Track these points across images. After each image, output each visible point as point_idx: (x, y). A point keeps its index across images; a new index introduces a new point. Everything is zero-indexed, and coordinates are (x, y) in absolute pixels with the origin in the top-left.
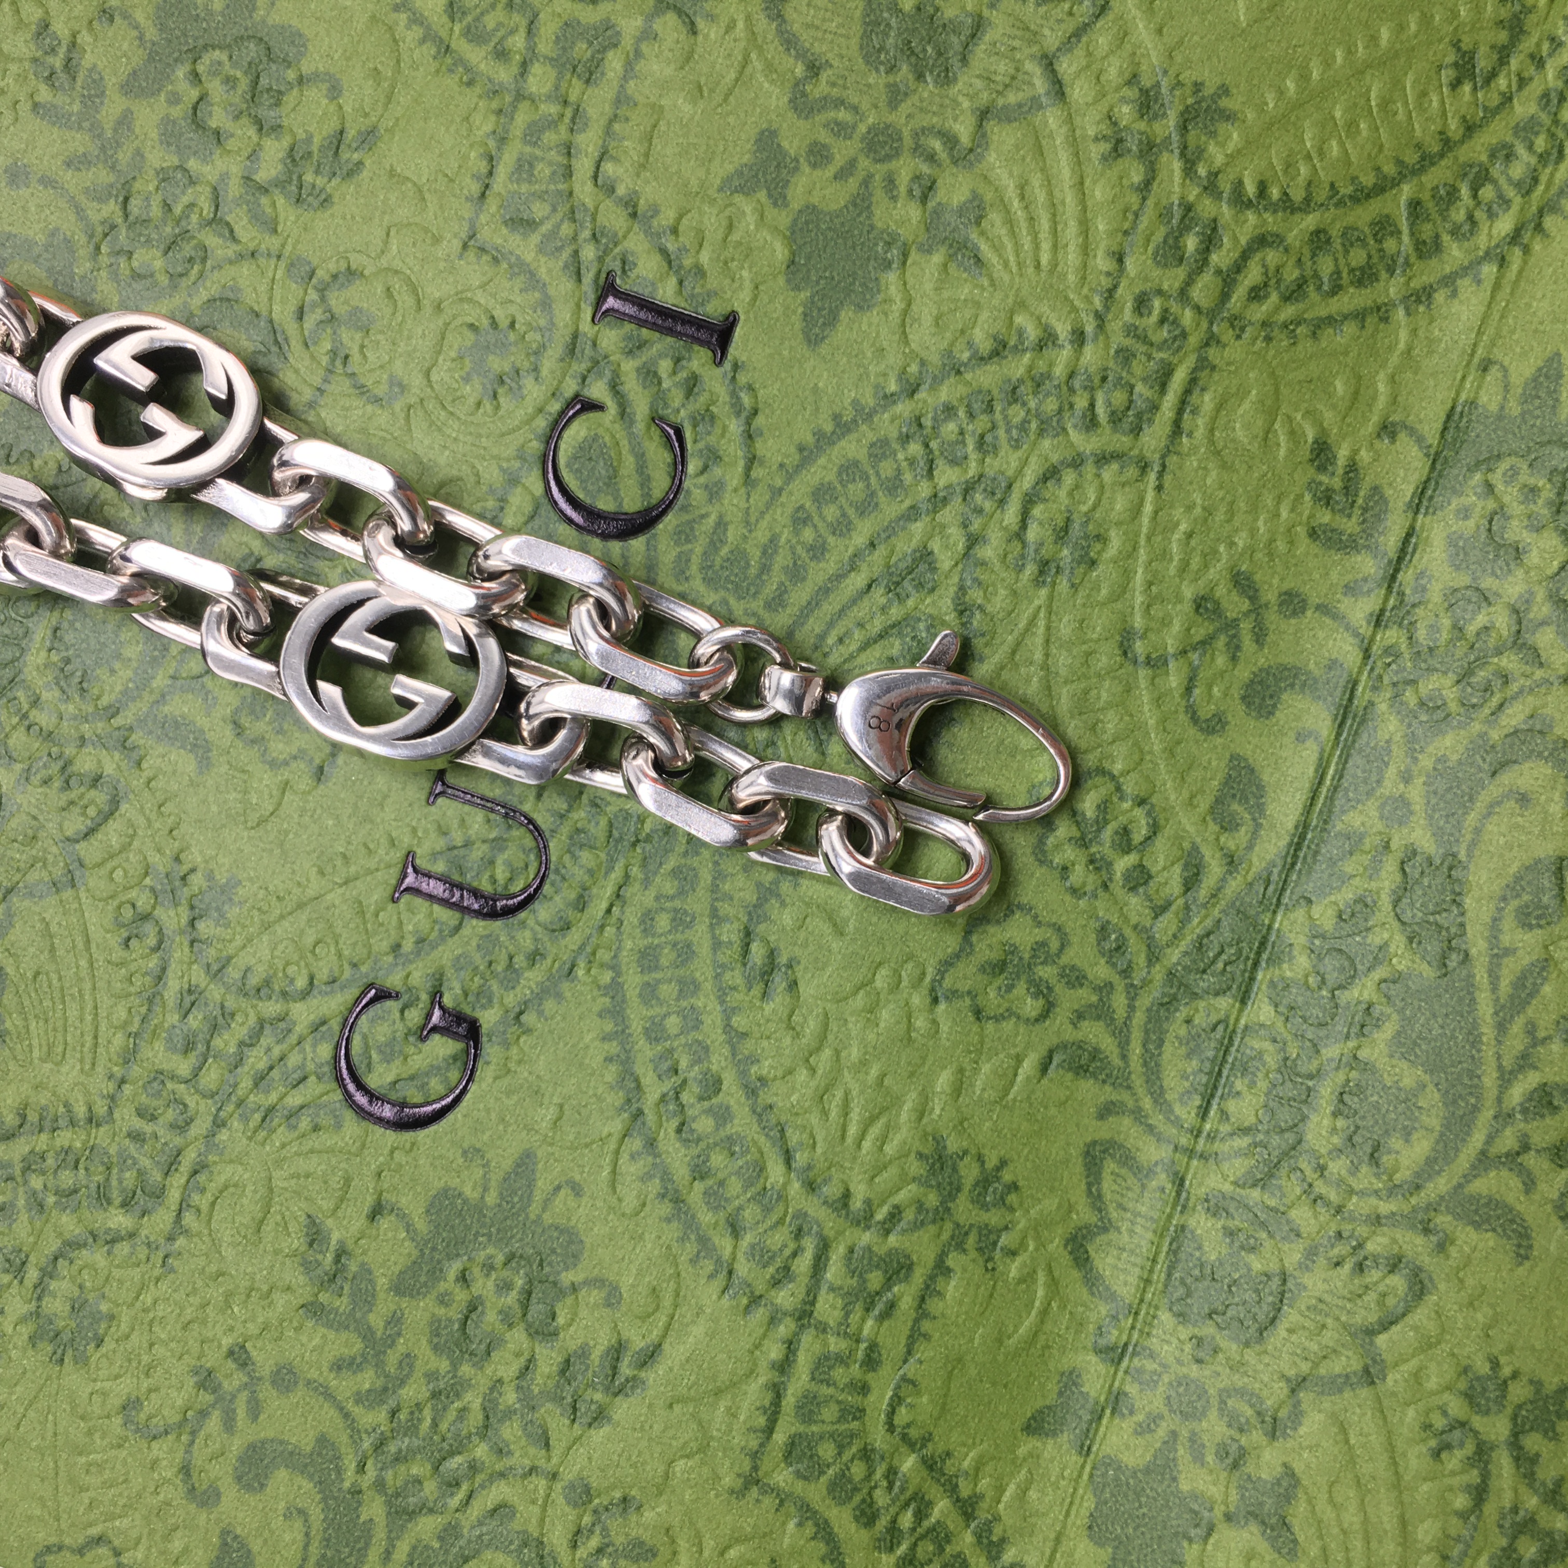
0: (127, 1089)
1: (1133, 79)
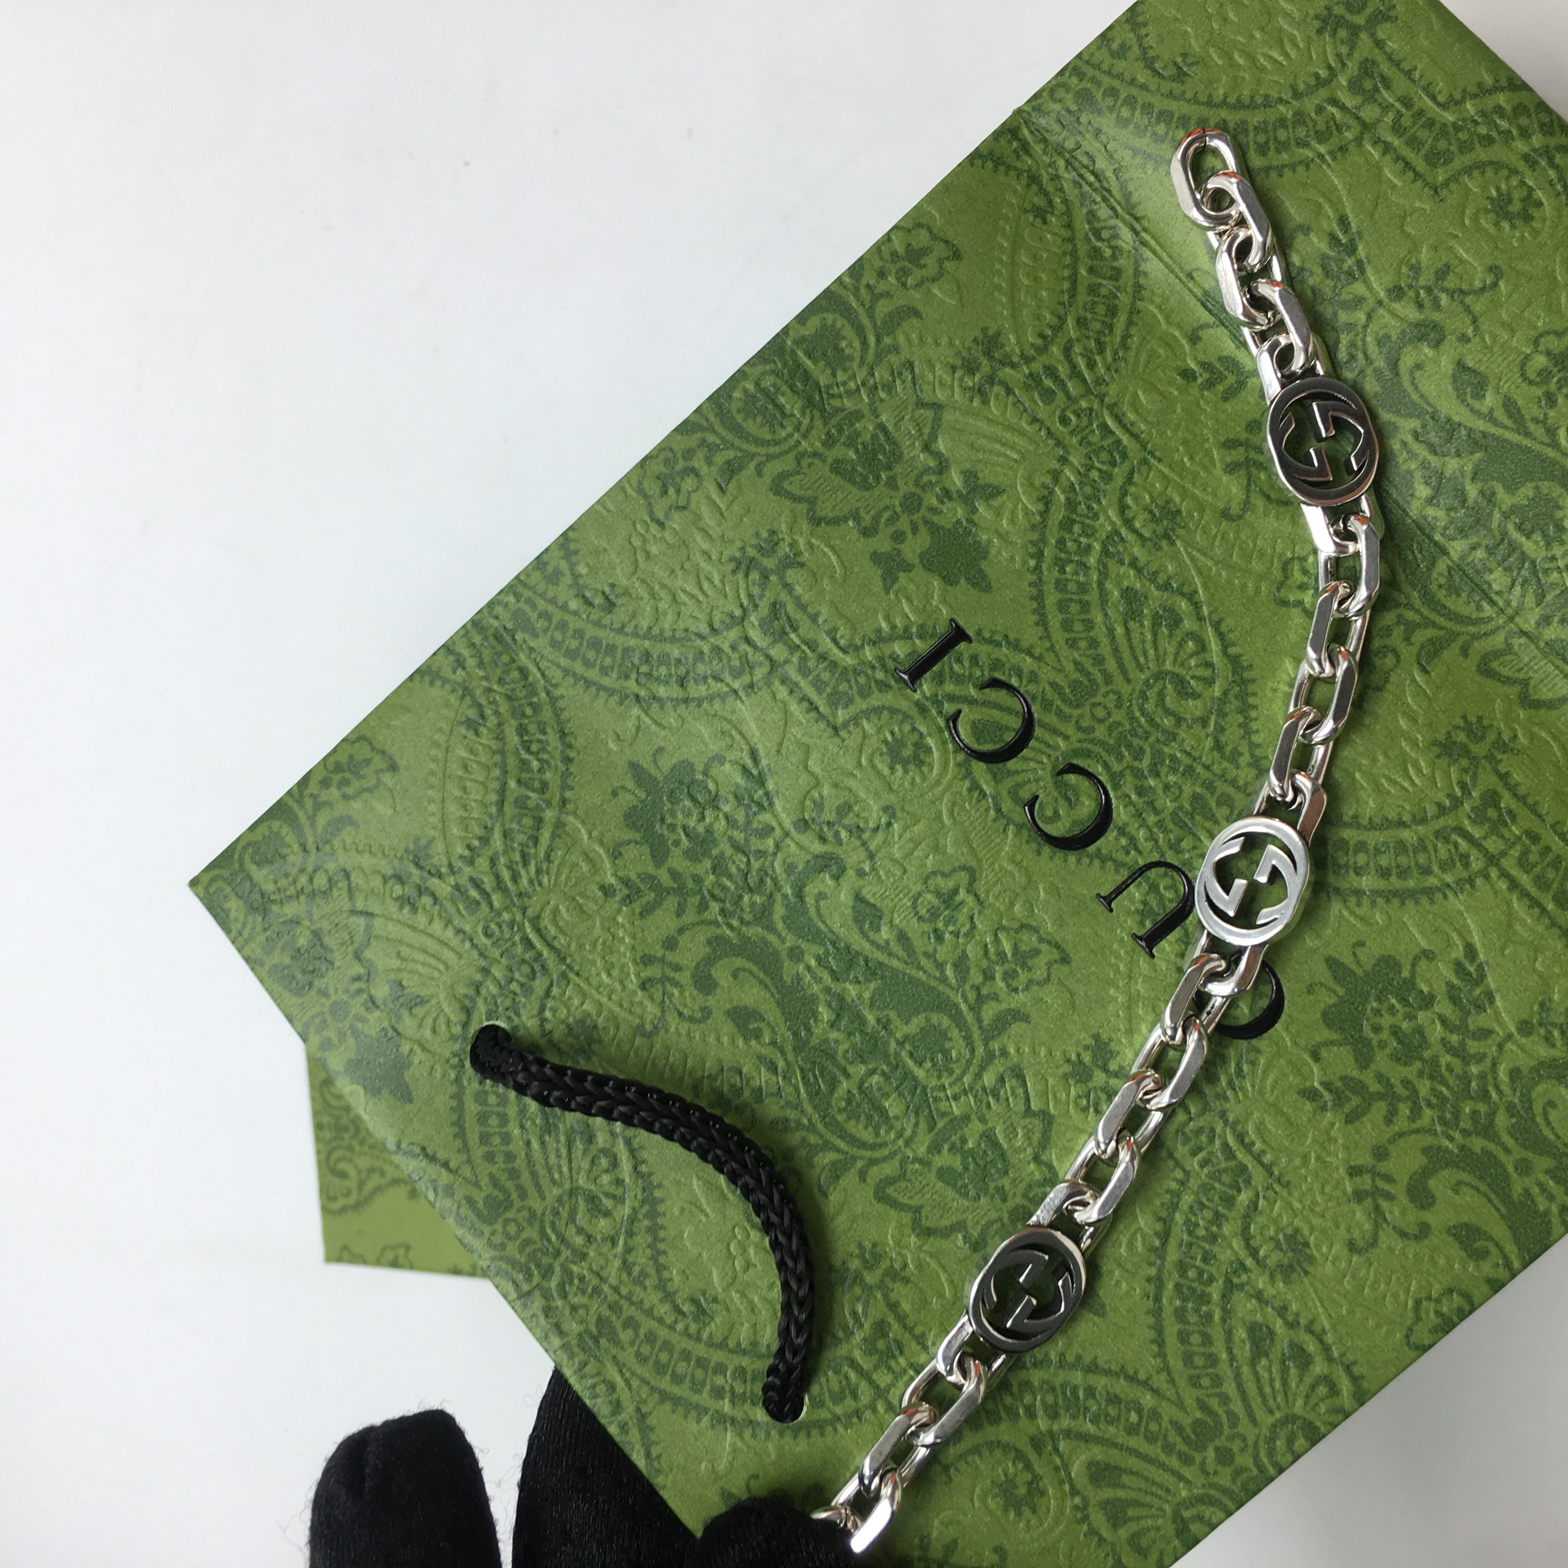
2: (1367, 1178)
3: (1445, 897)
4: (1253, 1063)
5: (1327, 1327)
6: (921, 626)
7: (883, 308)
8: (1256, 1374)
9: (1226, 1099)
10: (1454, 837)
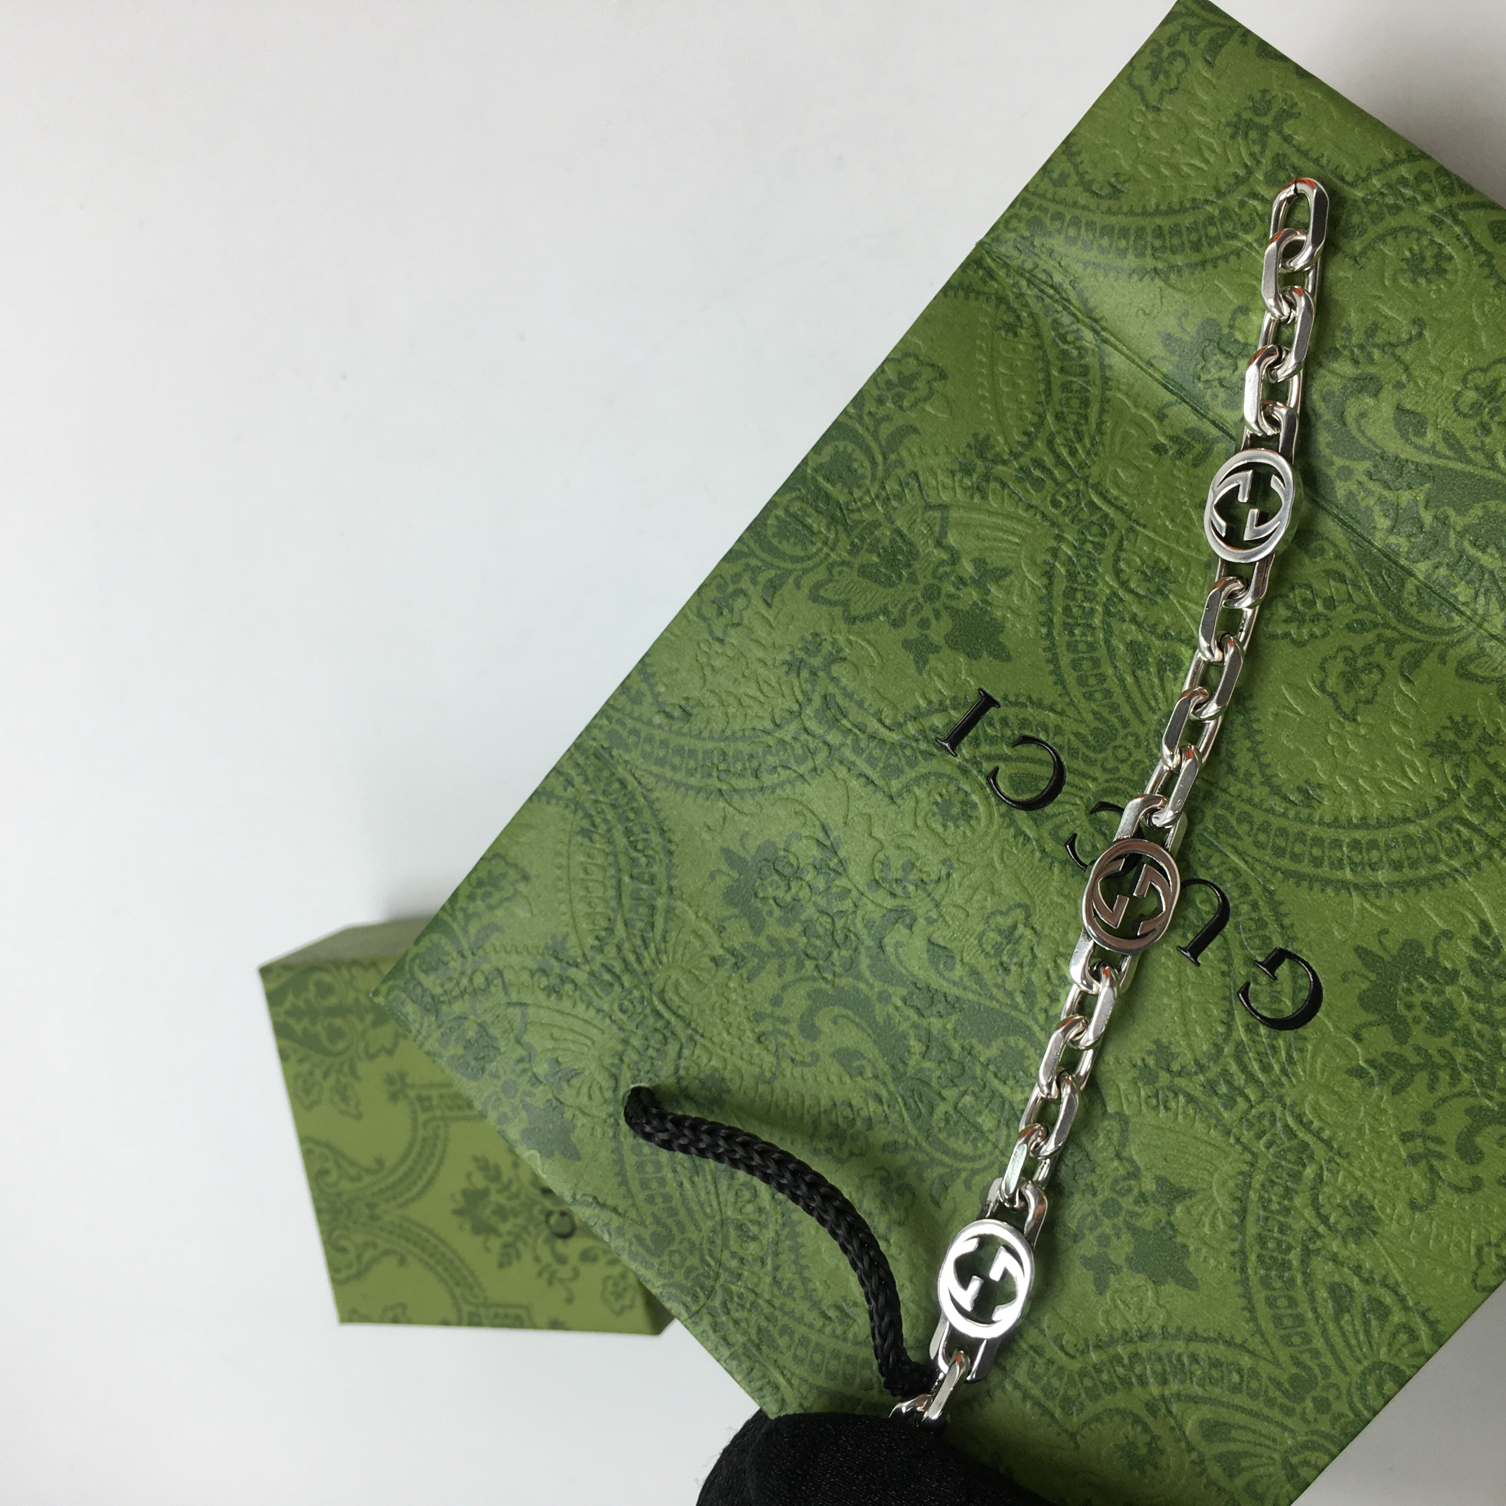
0: (1243, 1140)
1: (953, 473)
2: (1419, 1142)
3: (1455, 880)
4: (1301, 1050)
5: (1400, 1279)
6: (954, 698)
7: (885, 430)
8: (1341, 1328)
9: (1282, 1085)
10: (1457, 826)
